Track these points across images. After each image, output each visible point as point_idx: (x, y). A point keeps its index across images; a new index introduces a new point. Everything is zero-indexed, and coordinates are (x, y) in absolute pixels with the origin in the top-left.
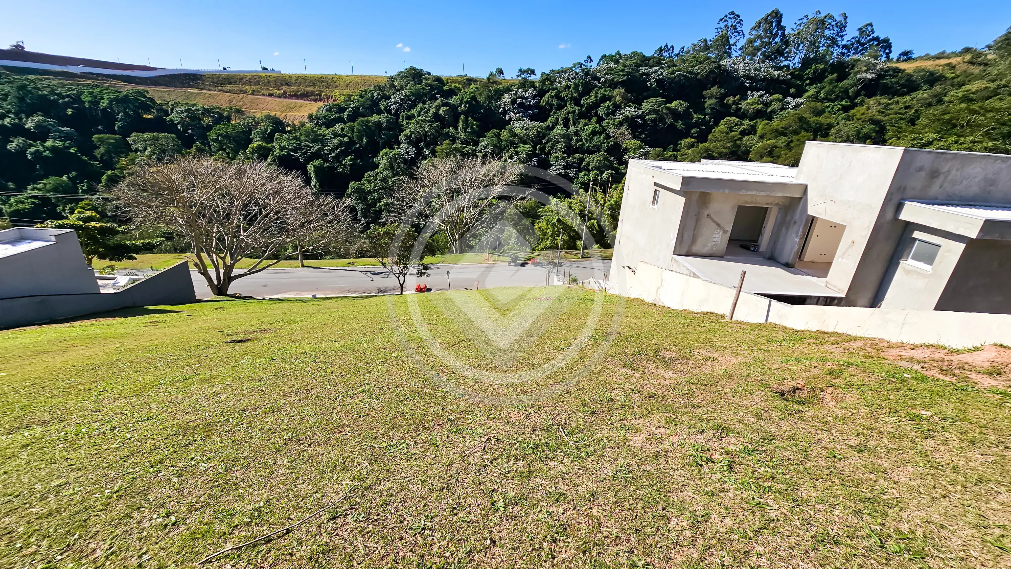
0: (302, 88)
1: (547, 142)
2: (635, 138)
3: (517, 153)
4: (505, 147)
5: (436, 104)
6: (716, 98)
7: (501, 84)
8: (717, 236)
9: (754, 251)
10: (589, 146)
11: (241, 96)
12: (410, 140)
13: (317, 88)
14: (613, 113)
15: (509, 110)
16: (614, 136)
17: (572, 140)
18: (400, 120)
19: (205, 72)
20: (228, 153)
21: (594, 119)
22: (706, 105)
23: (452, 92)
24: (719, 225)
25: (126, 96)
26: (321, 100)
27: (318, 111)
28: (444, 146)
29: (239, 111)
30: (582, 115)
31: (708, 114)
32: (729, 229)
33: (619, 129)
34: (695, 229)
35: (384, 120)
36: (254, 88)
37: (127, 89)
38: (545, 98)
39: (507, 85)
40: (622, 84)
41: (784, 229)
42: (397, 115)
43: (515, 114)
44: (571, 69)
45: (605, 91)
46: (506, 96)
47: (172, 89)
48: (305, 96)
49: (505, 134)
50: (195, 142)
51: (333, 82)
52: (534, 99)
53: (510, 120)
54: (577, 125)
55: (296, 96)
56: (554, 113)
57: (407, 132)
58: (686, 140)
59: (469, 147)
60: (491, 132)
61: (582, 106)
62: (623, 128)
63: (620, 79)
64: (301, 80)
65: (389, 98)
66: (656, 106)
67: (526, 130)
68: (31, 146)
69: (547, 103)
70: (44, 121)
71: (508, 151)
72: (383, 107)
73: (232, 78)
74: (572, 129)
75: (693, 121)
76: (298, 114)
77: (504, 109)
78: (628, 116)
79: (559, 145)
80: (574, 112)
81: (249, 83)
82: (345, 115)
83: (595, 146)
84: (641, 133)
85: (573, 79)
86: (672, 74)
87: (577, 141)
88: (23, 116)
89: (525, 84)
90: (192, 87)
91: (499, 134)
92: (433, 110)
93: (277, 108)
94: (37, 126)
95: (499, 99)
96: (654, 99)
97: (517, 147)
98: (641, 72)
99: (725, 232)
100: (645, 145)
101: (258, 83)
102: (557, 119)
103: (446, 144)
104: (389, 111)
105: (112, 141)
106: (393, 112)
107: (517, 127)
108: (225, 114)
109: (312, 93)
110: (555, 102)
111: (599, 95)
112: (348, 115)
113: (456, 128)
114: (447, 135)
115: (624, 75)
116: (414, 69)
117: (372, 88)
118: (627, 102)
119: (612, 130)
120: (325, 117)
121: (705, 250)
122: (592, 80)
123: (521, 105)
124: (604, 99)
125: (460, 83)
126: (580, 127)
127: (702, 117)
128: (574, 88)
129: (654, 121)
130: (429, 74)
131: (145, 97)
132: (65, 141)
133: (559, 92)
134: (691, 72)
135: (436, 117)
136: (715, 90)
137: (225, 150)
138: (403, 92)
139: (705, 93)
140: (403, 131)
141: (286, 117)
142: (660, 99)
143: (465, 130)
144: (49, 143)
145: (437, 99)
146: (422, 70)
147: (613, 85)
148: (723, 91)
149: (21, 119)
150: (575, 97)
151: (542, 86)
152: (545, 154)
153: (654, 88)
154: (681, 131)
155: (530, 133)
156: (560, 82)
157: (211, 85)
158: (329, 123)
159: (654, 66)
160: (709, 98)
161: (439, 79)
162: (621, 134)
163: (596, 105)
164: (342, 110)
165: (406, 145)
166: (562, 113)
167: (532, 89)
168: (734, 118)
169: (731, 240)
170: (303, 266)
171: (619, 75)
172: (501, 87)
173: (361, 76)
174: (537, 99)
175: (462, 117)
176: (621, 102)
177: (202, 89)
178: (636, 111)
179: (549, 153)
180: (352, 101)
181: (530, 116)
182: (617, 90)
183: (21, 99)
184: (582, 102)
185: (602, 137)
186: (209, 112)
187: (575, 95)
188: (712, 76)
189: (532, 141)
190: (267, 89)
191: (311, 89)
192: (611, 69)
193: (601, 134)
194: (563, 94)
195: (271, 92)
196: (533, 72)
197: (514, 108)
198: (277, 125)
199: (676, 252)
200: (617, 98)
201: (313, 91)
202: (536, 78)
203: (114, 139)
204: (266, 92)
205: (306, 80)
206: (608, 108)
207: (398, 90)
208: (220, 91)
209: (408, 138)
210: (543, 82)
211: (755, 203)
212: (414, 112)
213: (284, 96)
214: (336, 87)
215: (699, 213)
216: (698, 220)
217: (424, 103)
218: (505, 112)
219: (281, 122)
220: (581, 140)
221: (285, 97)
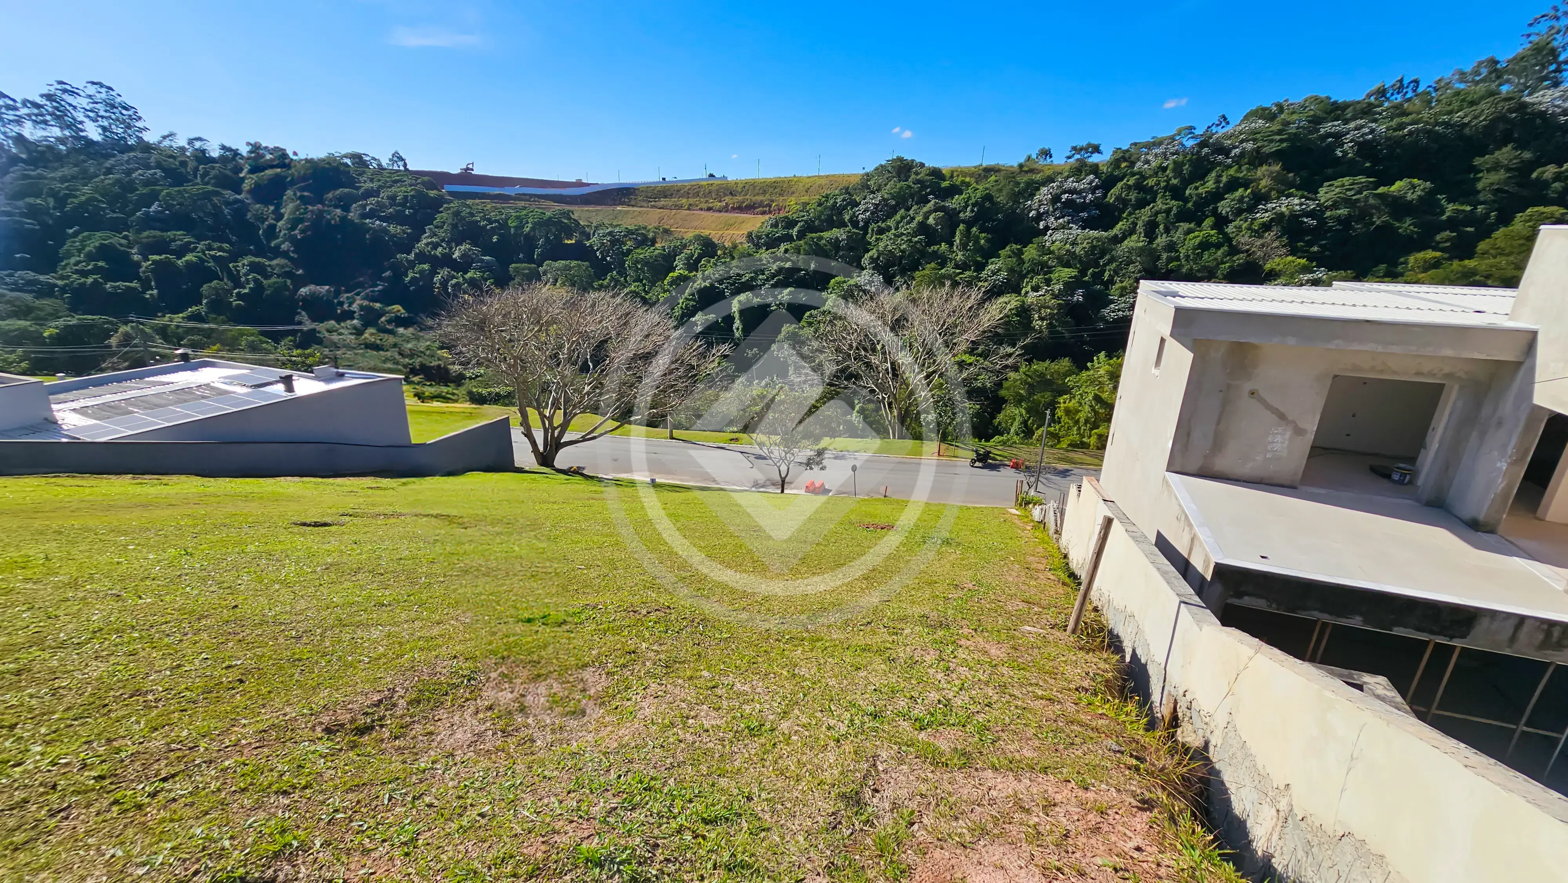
0: (750, 198)
1: (1110, 261)
2: (1293, 253)
3: (1048, 282)
4: (1028, 272)
5: (925, 209)
6: (1508, 170)
7: (1039, 171)
8: (1279, 438)
9: (1401, 482)
10: (1191, 269)
11: (674, 212)
12: (877, 264)
13: (767, 196)
14: (1252, 209)
15: (1047, 212)
16: (1247, 251)
17: (1159, 258)
18: (869, 235)
19: (639, 184)
20: (644, 285)
21: (1208, 222)
22: (1480, 186)
23: (954, 190)
24: (1282, 416)
25: (550, 218)
26: (770, 212)
27: (761, 227)
28: (927, 272)
29: (667, 232)
30: (1184, 216)
31: (1481, 203)
32: (1311, 425)
33: (1261, 237)
34: (1219, 422)
35: (844, 237)
36: (691, 201)
37: (555, 208)
38: (1115, 191)
39: (1048, 173)
40: (1278, 155)
41: (1475, 435)
42: (865, 229)
43: (1057, 219)
44: (1172, 139)
45: (1239, 170)
46: (1044, 190)
47: (599, 208)
48: (750, 208)
49: (1030, 252)
50: (611, 270)
51: (790, 187)
52: (1093, 193)
53: (1047, 228)
54: (1172, 233)
55: (740, 209)
56: (1130, 214)
57: (873, 253)
58: (1421, 255)
59: (968, 273)
60: (1008, 248)
61: (1186, 200)
62: (1269, 236)
63: (1273, 148)
64: (751, 186)
65: (857, 204)
66: (1349, 193)
67: (1074, 244)
68: (453, 277)
69: (1118, 198)
70: (470, 250)
71: (1032, 278)
72: (847, 217)
73: (669, 190)
74: (1161, 240)
75: (1444, 217)
76: (737, 232)
77: (1038, 212)
78: (1282, 214)
79: (1131, 268)
80: (1168, 211)
81: (687, 195)
82: (794, 232)
83: (1205, 268)
84: (1310, 244)
85: (1173, 154)
86: (1395, 130)
87: (1170, 260)
88: (453, 244)
89: (1079, 170)
90: (622, 204)
91: (1020, 253)
92: (919, 218)
93: (714, 225)
94: (462, 256)
95: (1032, 195)
96: (1347, 180)
97: (1051, 273)
98: (1322, 131)
99: (1299, 431)
100: (1318, 266)
101: (697, 195)
102: (1135, 224)
103: (929, 269)
104: (854, 223)
105: (527, 271)
106: (861, 224)
107: (1056, 240)
108: (651, 235)
109: (761, 205)
110: (1133, 196)
111: (1224, 179)
112: (798, 232)
113: (951, 245)
114: (935, 256)
115: (1281, 141)
116: (900, 159)
117: (837, 192)
118: (1283, 188)
119: (1244, 239)
120: (767, 236)
121: (1247, 469)
122: (1213, 153)
123: (1069, 203)
124: (1234, 185)
125: (971, 175)
126: (1177, 235)
127: (1468, 208)
128: (1174, 170)
129: (1345, 222)
130: (922, 165)
131: (570, 218)
132: (484, 272)
133: (1144, 177)
134: (1447, 124)
135: (923, 228)
136: (1506, 154)
137: (641, 281)
138: (880, 195)
139: (1477, 161)
140: (868, 251)
141: (722, 236)
142: (1362, 179)
143: (964, 246)
144: (469, 275)
145: (930, 201)
146: (913, 161)
147: (1257, 159)
148: (1527, 155)
149: (451, 248)
150: (1174, 186)
151: (1114, 170)
152: (1103, 283)
153: (1352, 159)
154: (1409, 238)
155: (1078, 249)
156: (1147, 162)
157: (644, 201)
158: (772, 243)
159: (1354, 118)
160: (1488, 170)
161: (936, 173)
162: (1263, 245)
163: (1217, 196)
164: (791, 224)
165: (871, 271)
166: (1145, 214)
167: (1092, 177)
168: (1555, 208)
169: (1318, 451)
170: (672, 438)
171: (1272, 141)
172: (1038, 177)
173: (827, 176)
174: (1099, 193)
175: (962, 227)
176: (1271, 189)
177: (633, 206)
178: (1301, 204)
179: (1111, 282)
180: (808, 212)
181: (1083, 220)
182: (1265, 167)
183: (454, 226)
184: (1188, 192)
185: (1220, 253)
186: (633, 234)
187: (1174, 181)
188: (1501, 126)
189: (1081, 262)
190: (707, 202)
191: (760, 198)
192: (1255, 132)
193: (1218, 246)
194: (1151, 182)
195: (711, 205)
196: (1096, 149)
197: (1055, 210)
198: (707, 248)
199: (1173, 467)
200: (1263, 183)
201: (761, 201)
202: (1101, 159)
203: (529, 269)
204: (705, 206)
205: (754, 187)
206: (1241, 200)
207: (873, 192)
208: (653, 207)
209: (873, 260)
210: (1116, 163)
211: (1382, 372)
212: (891, 223)
213: (725, 209)
214: (793, 193)
215: (1229, 386)
216: (1226, 404)
217: (908, 209)
218: (1039, 217)
219: (713, 243)
220: (1178, 259)
221: (726, 211)
